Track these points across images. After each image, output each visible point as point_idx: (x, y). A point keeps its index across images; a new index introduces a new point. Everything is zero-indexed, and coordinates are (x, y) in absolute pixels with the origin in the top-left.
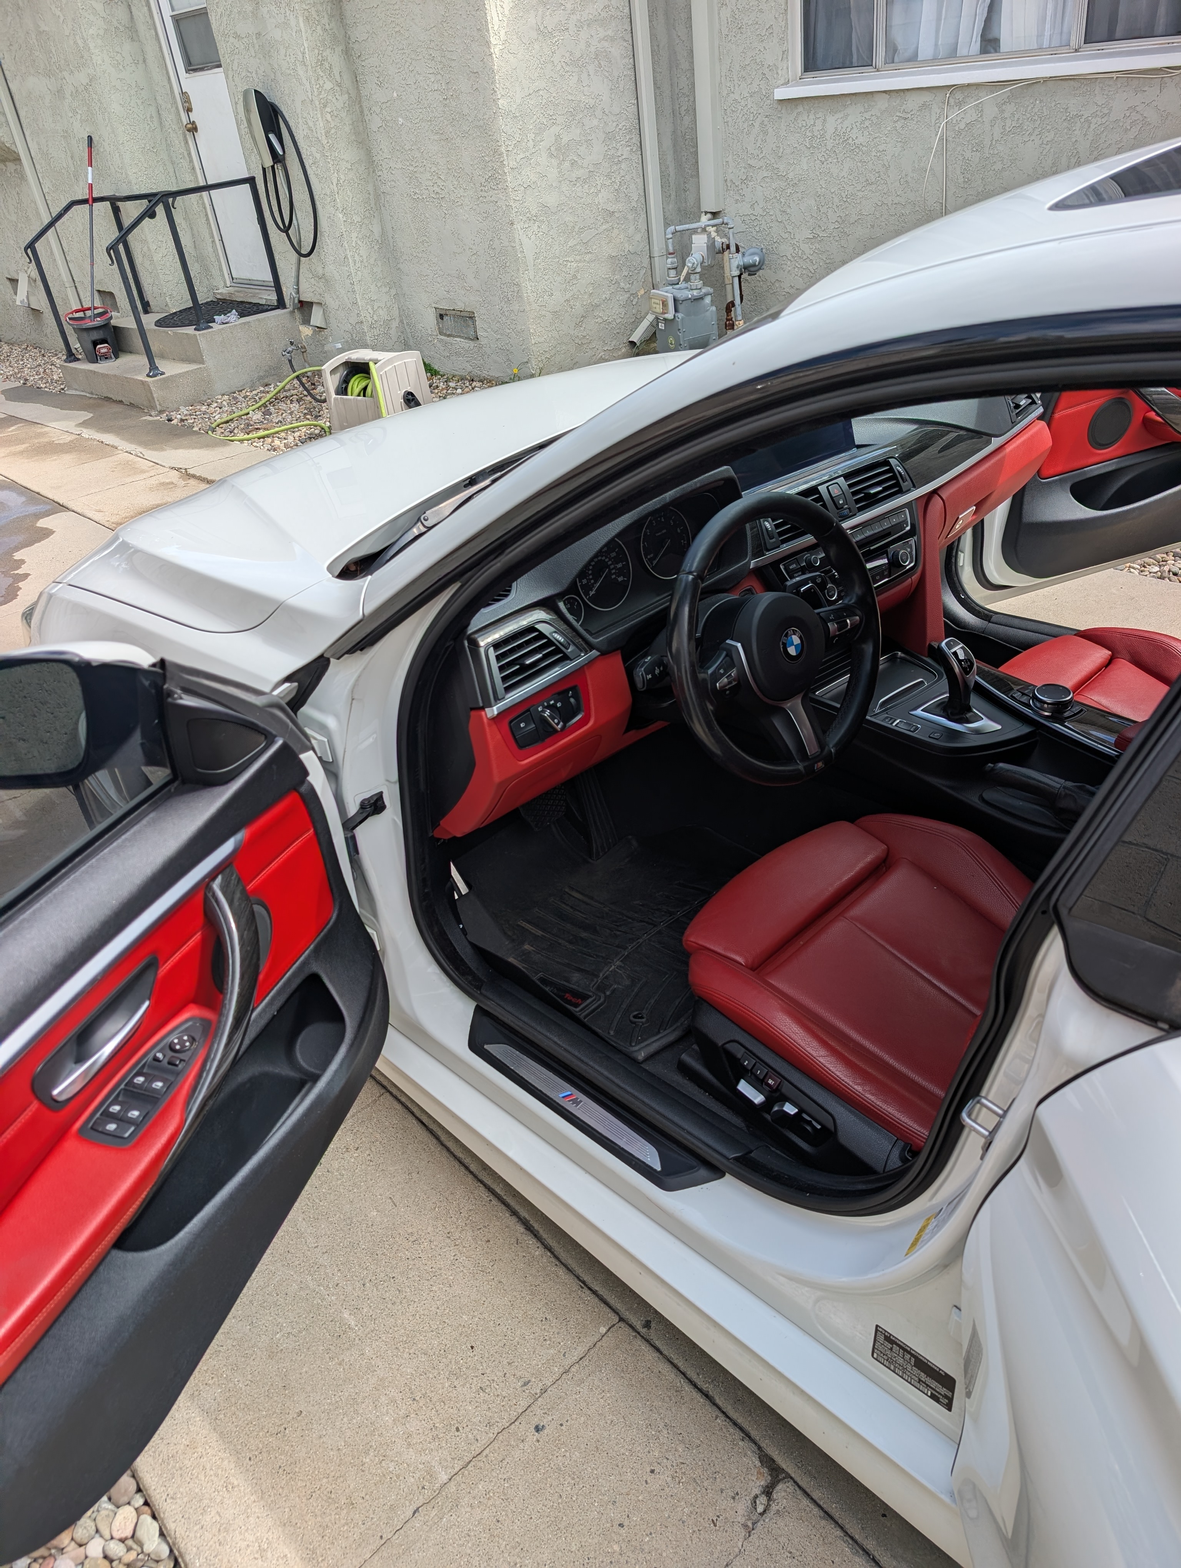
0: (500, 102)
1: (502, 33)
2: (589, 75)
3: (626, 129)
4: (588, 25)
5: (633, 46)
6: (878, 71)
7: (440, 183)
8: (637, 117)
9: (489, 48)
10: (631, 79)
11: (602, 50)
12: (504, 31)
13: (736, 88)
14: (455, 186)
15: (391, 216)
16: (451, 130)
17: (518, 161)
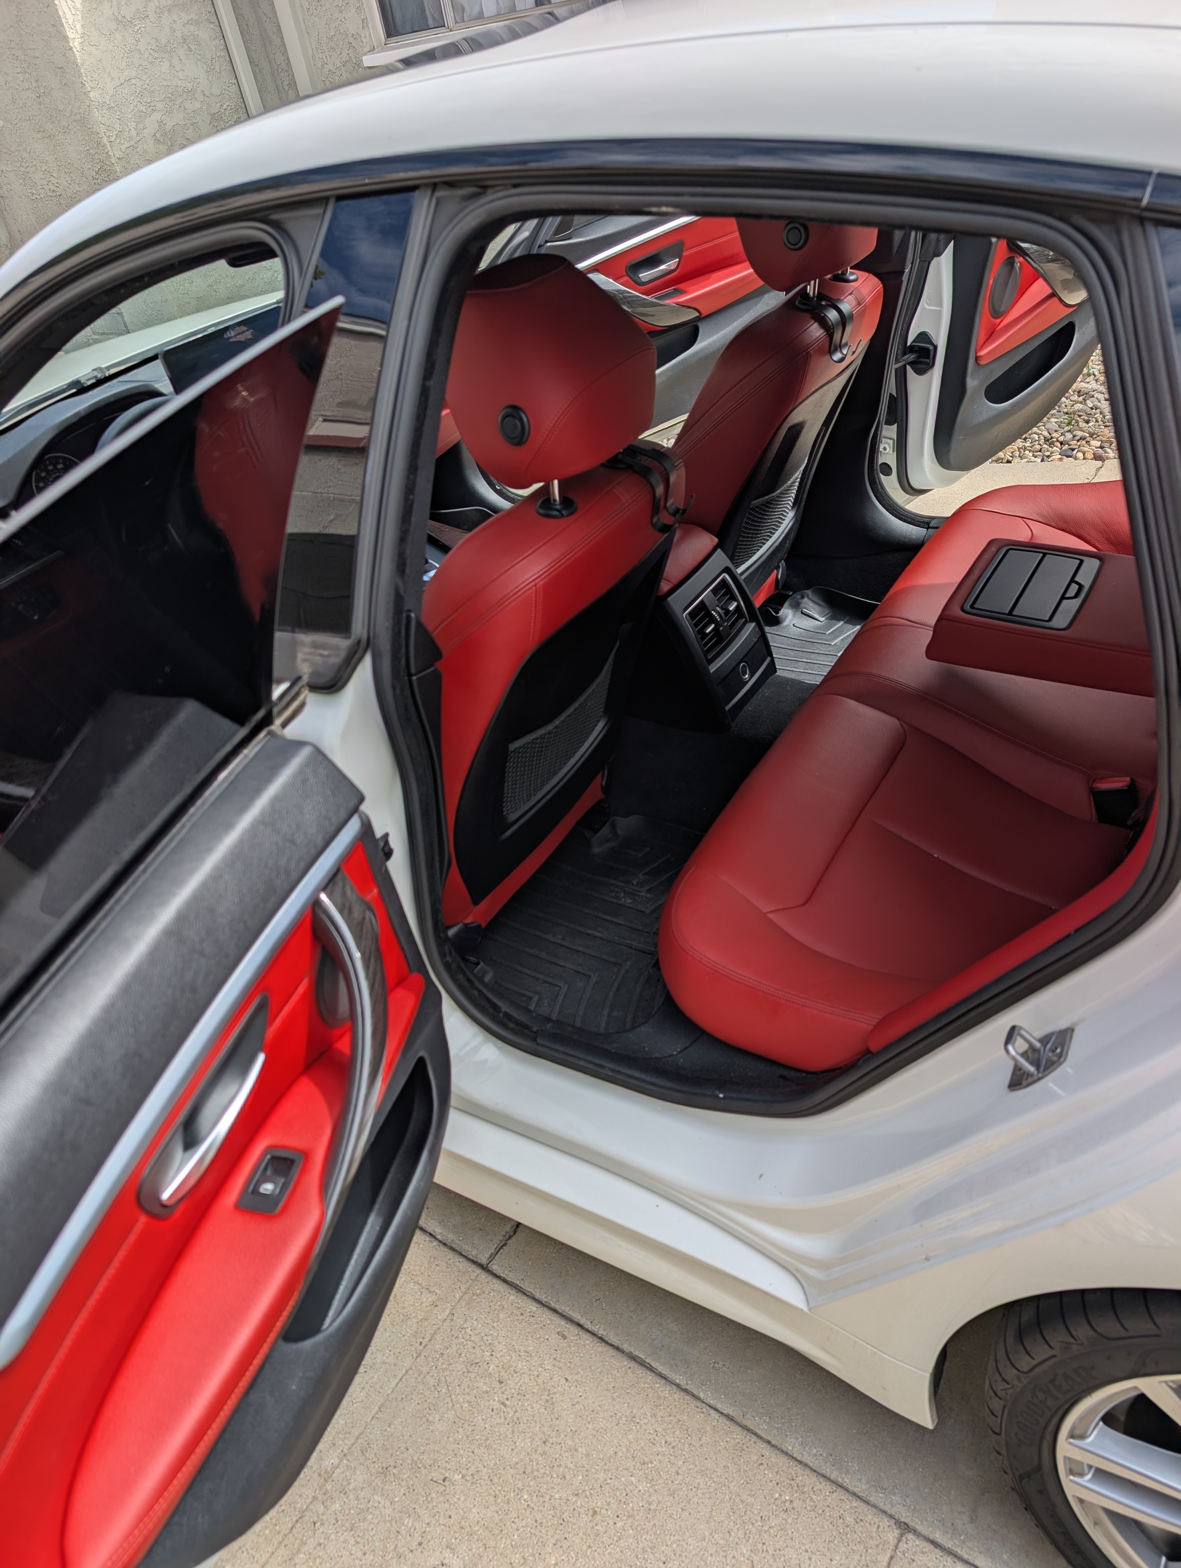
0: (92, 94)
1: (79, 26)
2: (180, 60)
3: (231, 109)
4: (169, 11)
5: (220, 27)
6: (451, 31)
7: (54, 181)
8: (240, 96)
9: (68, 42)
10: (226, 60)
11: (189, 34)
12: (80, 24)
13: (329, 59)
14: (69, 182)
15: (15, 219)
16: (51, 127)
17: (124, 150)
